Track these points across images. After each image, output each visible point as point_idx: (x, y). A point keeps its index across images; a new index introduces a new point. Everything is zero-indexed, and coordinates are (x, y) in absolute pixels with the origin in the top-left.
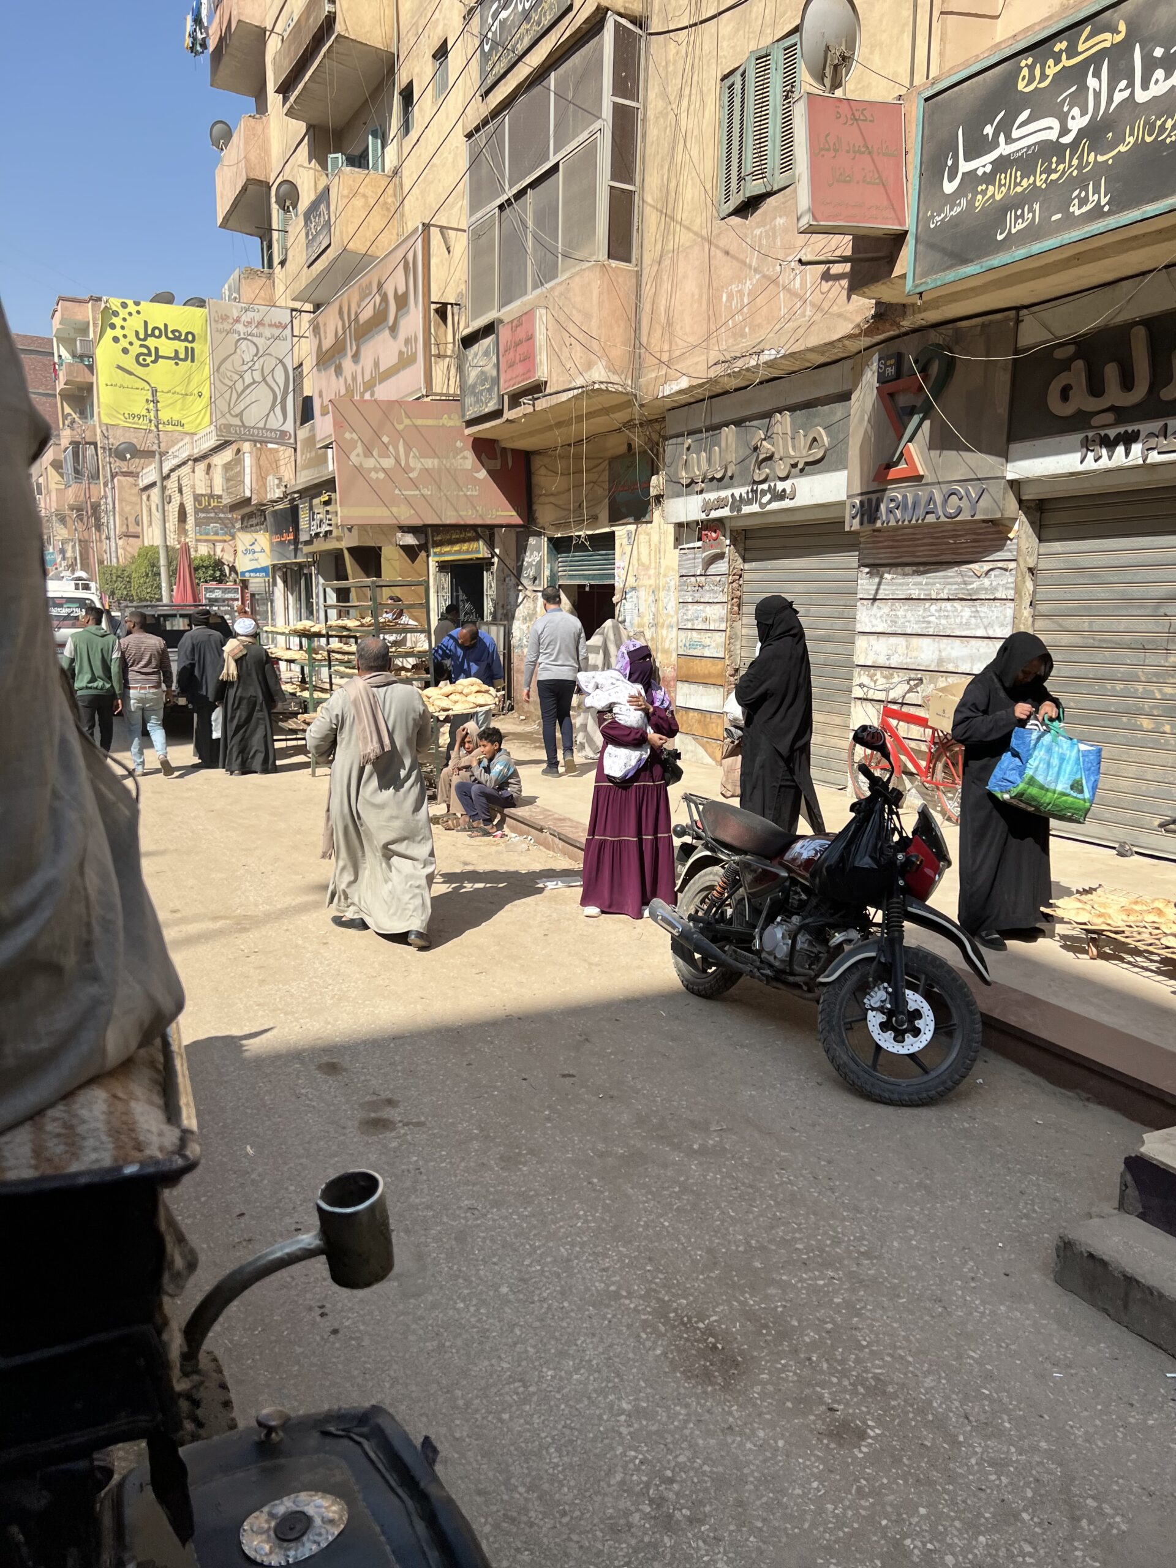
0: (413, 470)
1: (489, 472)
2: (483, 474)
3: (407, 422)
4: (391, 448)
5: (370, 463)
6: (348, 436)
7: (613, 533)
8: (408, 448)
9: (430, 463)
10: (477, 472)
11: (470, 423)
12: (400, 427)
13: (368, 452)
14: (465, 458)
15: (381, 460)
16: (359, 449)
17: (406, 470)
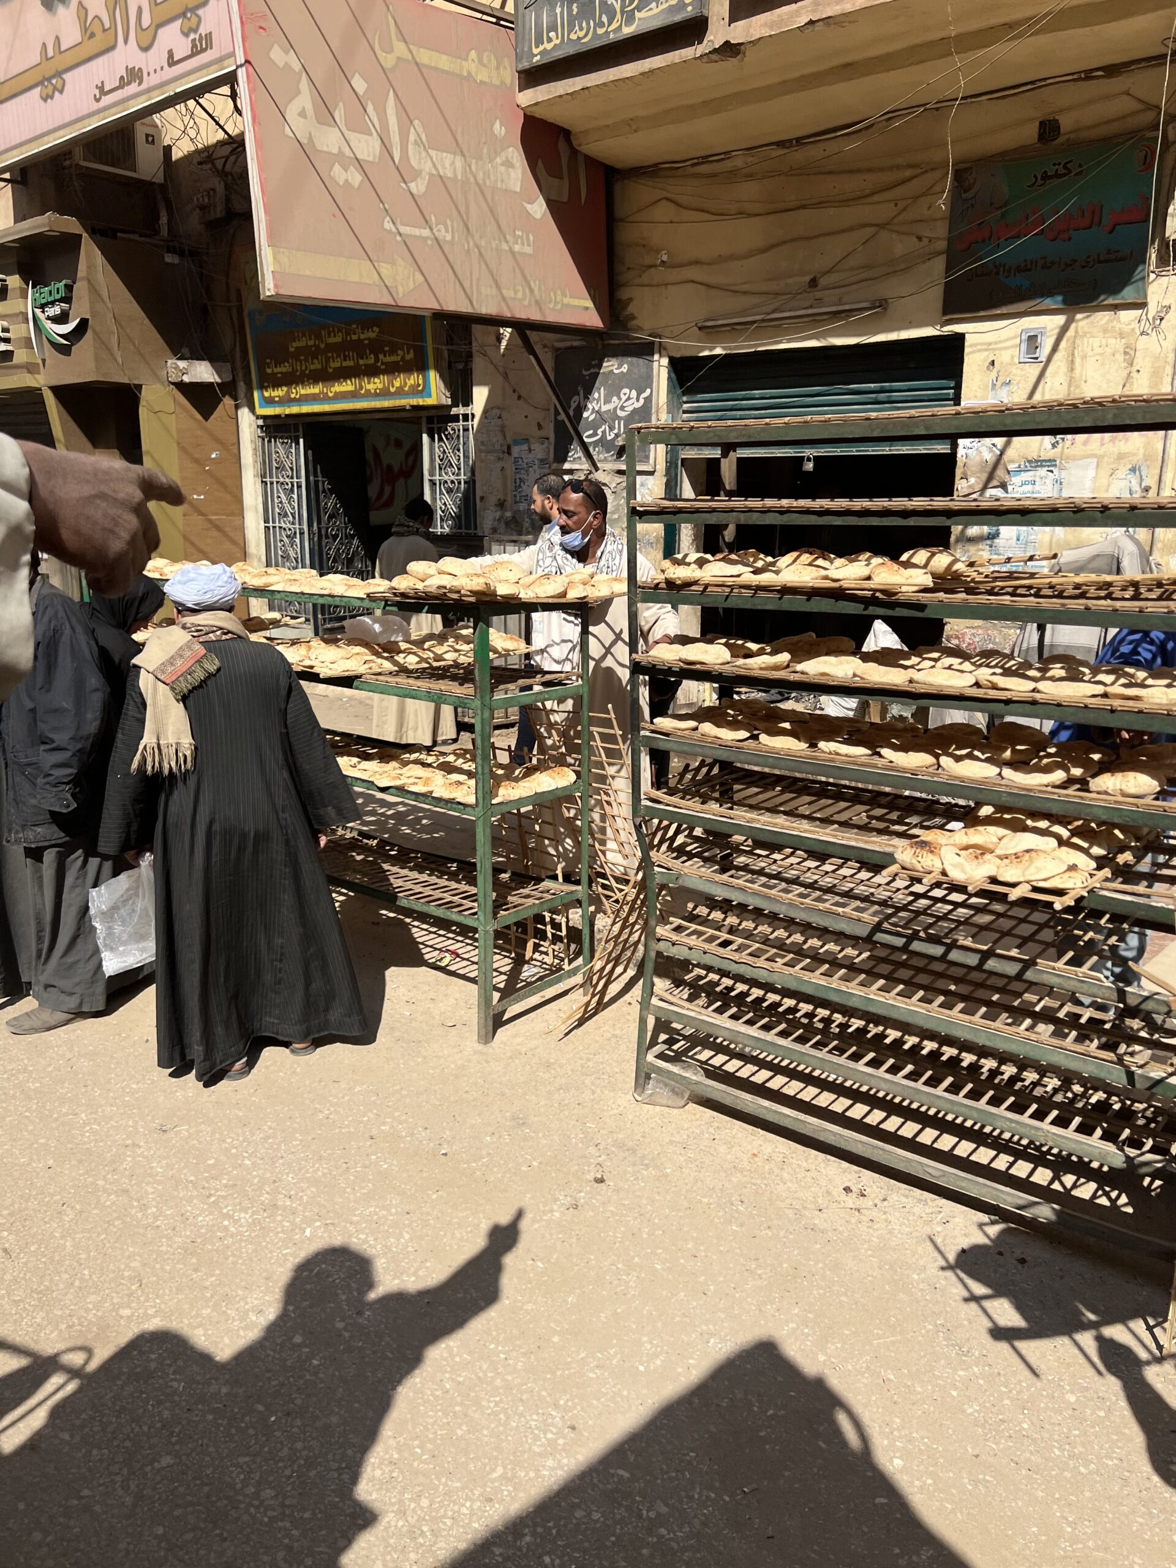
0: (417, 174)
1: (549, 203)
2: (539, 208)
3: (400, 48)
4: (370, 108)
5: (329, 140)
6: (278, 55)
7: (960, 338)
8: (406, 118)
9: (450, 164)
10: (531, 202)
11: (532, 77)
12: (388, 61)
13: (325, 112)
14: (508, 164)
15: (352, 136)
16: (304, 100)
17: (403, 174)
